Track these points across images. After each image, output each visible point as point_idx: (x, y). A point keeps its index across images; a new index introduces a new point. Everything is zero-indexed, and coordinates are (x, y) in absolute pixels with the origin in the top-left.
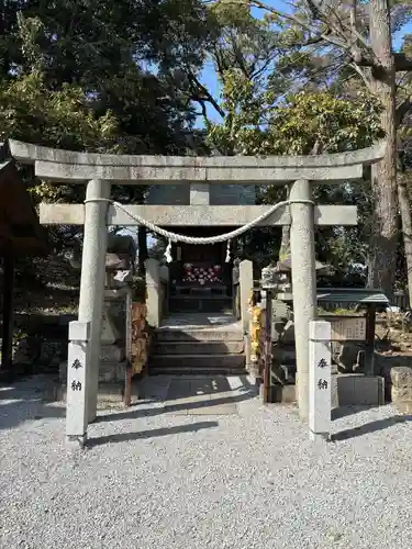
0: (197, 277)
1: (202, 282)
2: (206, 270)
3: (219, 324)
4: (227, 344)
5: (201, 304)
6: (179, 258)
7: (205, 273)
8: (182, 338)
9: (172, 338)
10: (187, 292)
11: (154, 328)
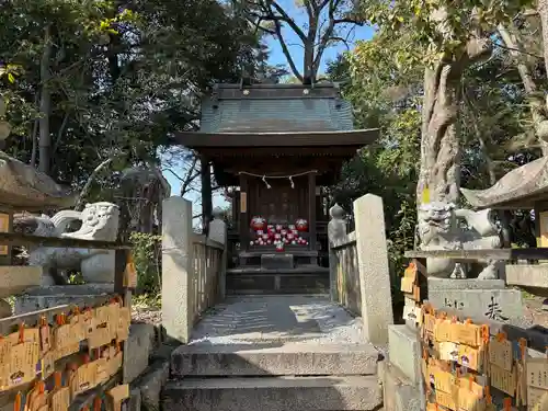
0: (272, 238)
1: (279, 245)
2: (286, 228)
3: (313, 327)
4: (338, 386)
5: (277, 279)
6: (243, 209)
7: (284, 233)
8: (235, 370)
9: (213, 369)
10: (256, 261)
11: (177, 343)
